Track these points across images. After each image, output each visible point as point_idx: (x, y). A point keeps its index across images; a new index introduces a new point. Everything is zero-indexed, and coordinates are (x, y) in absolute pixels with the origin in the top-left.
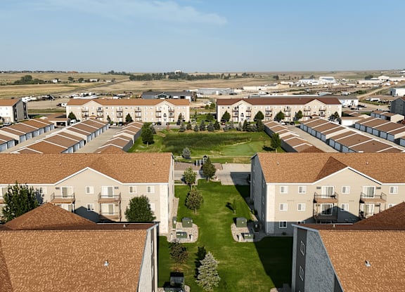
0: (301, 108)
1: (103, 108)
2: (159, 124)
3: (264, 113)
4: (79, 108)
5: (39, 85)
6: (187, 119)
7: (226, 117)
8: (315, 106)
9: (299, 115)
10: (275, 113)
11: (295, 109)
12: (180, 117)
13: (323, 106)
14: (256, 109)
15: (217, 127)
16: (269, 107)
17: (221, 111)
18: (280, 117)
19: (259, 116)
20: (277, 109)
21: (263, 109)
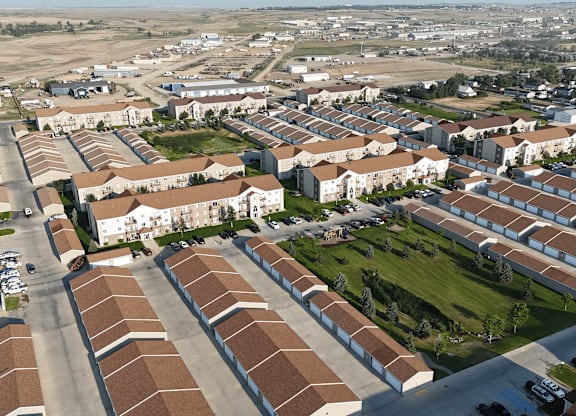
0: (238, 103)
1: (74, 116)
3: (213, 110)
4: (51, 118)
7: (185, 115)
8: (248, 101)
9: (239, 110)
10: (221, 109)
11: (234, 104)
14: (207, 107)
17: (179, 110)
18: (224, 111)
19: (210, 112)
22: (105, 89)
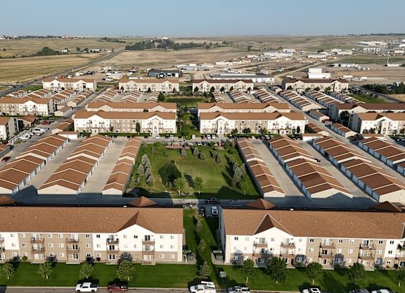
0: (233, 85)
2: (164, 92)
3: (215, 87)
4: (125, 84)
5: (57, 56)
6: (178, 90)
7: (197, 89)
8: (240, 84)
9: (232, 89)
10: (220, 87)
11: (230, 85)
12: (174, 89)
13: (244, 84)
14: (211, 85)
15: (191, 94)
16: (218, 84)
17: (194, 86)
18: (222, 89)
19: (213, 89)
20: (221, 85)
21: (214, 85)
22: (177, 75)
